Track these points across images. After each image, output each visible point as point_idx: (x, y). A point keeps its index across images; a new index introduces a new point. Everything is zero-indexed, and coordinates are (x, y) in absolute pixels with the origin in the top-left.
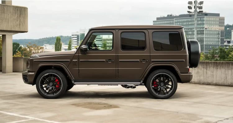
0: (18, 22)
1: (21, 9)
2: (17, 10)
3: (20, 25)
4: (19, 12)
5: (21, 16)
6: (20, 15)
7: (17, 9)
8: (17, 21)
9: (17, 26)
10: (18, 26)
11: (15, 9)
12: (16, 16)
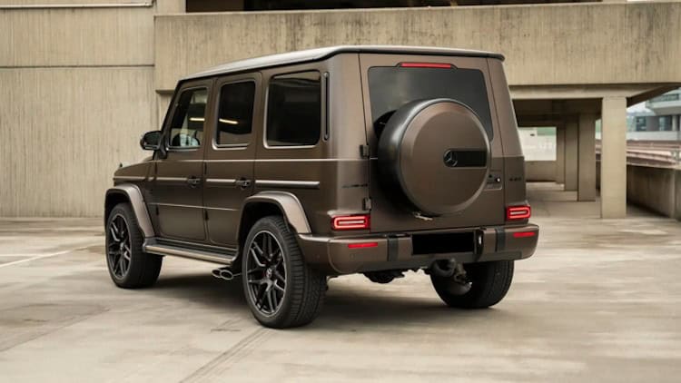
0: (641, 54)
1: (655, 10)
2: (639, 15)
3: (648, 61)
4: (644, 20)
5: (654, 33)
6: (650, 28)
7: (637, 10)
8: (637, 50)
9: (636, 68)
10: (640, 67)
11: (631, 12)
12: (635, 36)
